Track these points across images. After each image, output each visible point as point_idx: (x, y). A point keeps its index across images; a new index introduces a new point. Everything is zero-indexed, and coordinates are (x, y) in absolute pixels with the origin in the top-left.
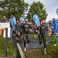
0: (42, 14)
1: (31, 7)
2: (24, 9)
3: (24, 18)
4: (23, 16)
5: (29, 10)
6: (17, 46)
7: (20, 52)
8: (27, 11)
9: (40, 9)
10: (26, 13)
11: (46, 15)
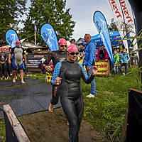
0: (62, 23)
1: (33, 5)
2: (16, 9)
3: (18, 32)
4: (13, 26)
5: (28, 12)
6: (4, 113)
7: (15, 128)
8: (23, 14)
9: (56, 10)
10: (20, 18)
11: (71, 24)
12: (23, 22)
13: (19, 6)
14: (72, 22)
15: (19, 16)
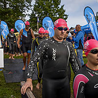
0: (58, 16)
1: (36, 3)
2: (24, 6)
4: (22, 18)
5: (33, 8)
8: (29, 9)
9: (53, 6)
10: (27, 13)
11: (65, 17)
12: (29, 15)
13: (27, 4)
14: (66, 15)
15: (26, 11)
